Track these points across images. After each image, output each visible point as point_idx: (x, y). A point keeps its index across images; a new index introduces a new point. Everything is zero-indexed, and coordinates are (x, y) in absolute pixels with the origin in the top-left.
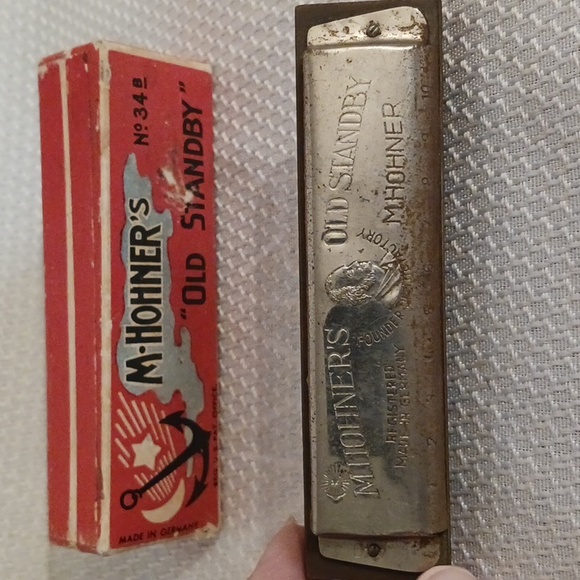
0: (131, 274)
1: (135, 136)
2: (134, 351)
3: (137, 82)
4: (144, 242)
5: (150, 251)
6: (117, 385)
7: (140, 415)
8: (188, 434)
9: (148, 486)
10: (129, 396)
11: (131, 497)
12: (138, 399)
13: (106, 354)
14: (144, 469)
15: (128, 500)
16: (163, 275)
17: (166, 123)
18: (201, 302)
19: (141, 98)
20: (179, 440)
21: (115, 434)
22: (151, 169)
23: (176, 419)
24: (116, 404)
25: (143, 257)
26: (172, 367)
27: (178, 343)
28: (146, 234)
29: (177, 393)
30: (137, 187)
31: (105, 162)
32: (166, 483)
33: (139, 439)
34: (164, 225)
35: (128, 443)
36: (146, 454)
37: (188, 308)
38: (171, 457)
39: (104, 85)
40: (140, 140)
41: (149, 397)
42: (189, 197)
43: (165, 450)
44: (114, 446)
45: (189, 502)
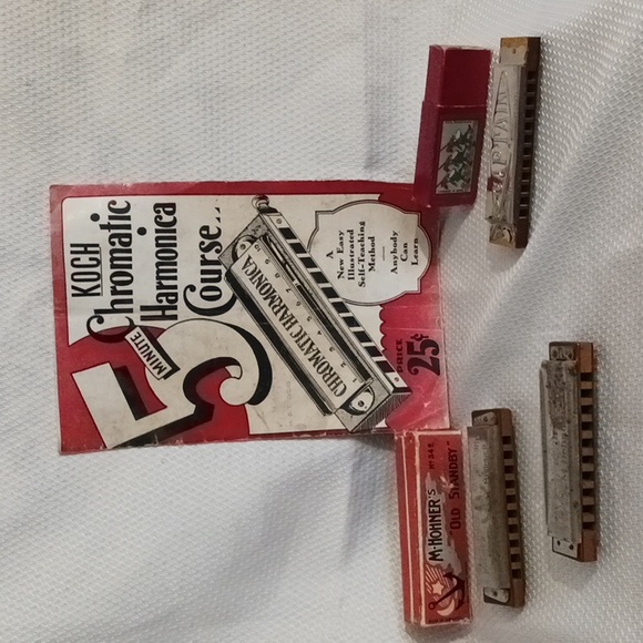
0: (429, 519)
1: (430, 466)
2: (432, 548)
3: (429, 445)
4: (434, 506)
5: (436, 509)
6: (425, 563)
7: (434, 574)
8: (455, 581)
9: (440, 601)
10: (430, 566)
11: (433, 605)
12: (434, 567)
13: (421, 549)
14: (437, 594)
15: (432, 606)
16: (442, 518)
17: (442, 459)
18: (458, 528)
19: (431, 451)
20: (451, 584)
21: (425, 580)
22: (436, 477)
23: (450, 575)
24: (425, 568)
25: (434, 512)
26: (448, 555)
27: (449, 545)
28: (434, 503)
29: (449, 565)
30: (430, 484)
31: (418, 477)
32: (447, 600)
33: (435, 583)
34: (442, 499)
35: (431, 584)
36: (438, 588)
37: (453, 531)
38: (448, 590)
39: (417, 449)
40: (431, 467)
41: (438, 566)
42: (452, 486)
43: (445, 587)
44: (425, 586)
45: (456, 608)
